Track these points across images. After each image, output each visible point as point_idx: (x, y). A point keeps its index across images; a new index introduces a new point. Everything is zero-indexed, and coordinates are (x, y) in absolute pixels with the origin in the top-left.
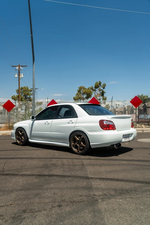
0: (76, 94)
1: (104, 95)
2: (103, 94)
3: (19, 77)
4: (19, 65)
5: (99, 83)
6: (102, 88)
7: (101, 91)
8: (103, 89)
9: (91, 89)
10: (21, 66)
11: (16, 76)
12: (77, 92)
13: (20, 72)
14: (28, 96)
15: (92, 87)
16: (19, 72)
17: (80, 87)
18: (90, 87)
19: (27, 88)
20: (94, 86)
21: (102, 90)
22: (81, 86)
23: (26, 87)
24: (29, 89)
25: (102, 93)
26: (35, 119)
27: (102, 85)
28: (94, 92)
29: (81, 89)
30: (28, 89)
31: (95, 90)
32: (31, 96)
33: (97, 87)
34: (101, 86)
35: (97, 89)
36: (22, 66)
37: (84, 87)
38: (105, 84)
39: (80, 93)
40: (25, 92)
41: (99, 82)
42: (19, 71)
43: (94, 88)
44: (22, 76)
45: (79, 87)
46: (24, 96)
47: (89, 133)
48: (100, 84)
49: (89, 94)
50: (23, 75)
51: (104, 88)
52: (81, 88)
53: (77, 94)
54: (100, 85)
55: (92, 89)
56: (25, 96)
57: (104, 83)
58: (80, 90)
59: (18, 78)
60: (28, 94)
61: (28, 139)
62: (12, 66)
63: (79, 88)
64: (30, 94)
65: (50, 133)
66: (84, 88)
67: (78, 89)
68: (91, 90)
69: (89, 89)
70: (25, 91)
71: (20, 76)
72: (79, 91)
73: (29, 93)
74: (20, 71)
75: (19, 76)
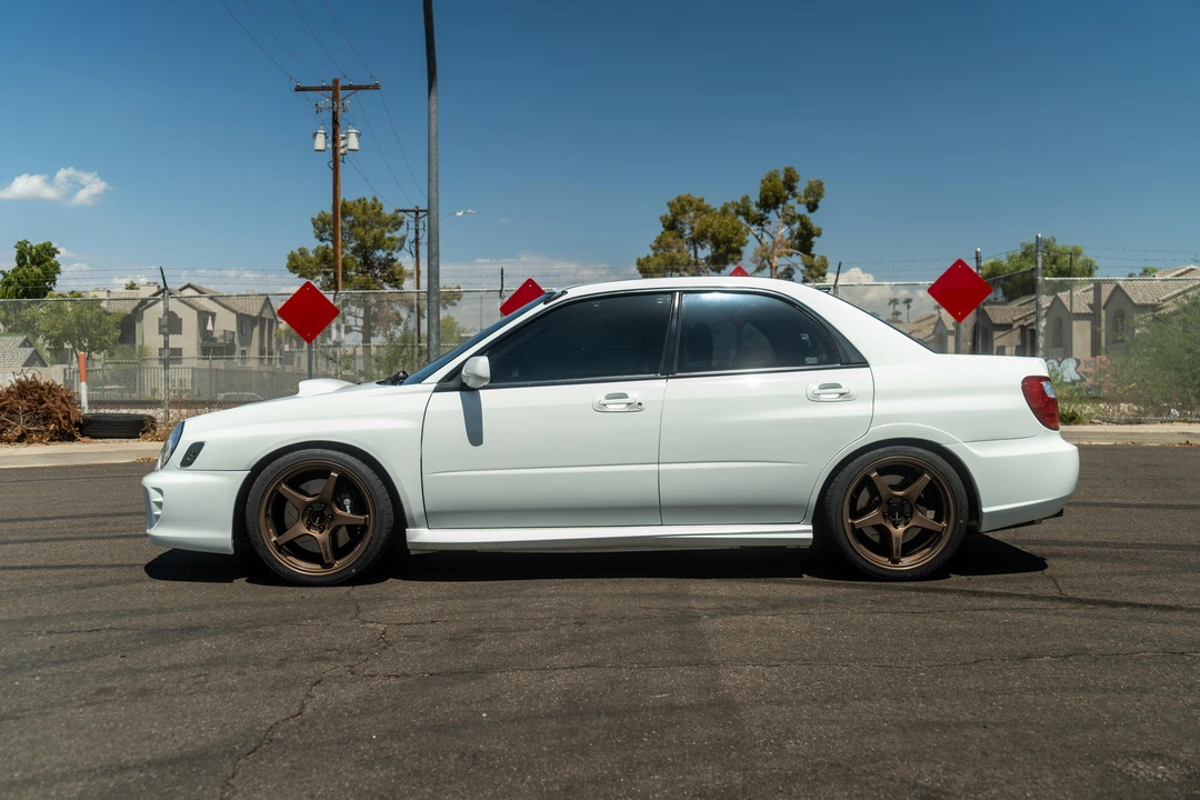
0: (652, 240)
1: (811, 245)
2: (804, 240)
3: (335, 149)
4: (336, 81)
5: (782, 177)
6: (801, 210)
7: (797, 226)
8: (809, 215)
9: (738, 213)
10: (344, 88)
11: (320, 142)
12: (663, 229)
13: (340, 121)
14: (380, 254)
15: (745, 199)
16: (335, 122)
17: (679, 200)
18: (734, 204)
19: (376, 207)
20: (755, 197)
21: (800, 217)
22: (683, 193)
23: (369, 201)
24: (388, 211)
25: (800, 236)
27: (801, 187)
28: (754, 228)
29: (685, 212)
30: (379, 214)
31: (760, 221)
32: (395, 255)
33: (771, 200)
34: (795, 195)
35: (772, 215)
36: (350, 87)
37: (702, 200)
38: (820, 185)
39: (674, 233)
40: (360, 230)
41: (788, 170)
42: (335, 114)
43: (754, 209)
44: (353, 142)
45: (672, 198)
46: (355, 251)
48: (790, 182)
49: (729, 241)
50: (358, 135)
51: (813, 207)
52: (680, 208)
53: (659, 241)
54: (792, 189)
55: (747, 214)
56: (364, 251)
57: (813, 178)
58: (675, 220)
59: (331, 152)
60: (378, 243)
62: (298, 89)
63: (671, 205)
64: (392, 239)
66: (702, 209)
67: (667, 212)
68: (741, 218)
69: (725, 211)
70: (364, 224)
71: (342, 143)
72: (671, 225)
73: (387, 235)
74: (340, 113)
75: (335, 141)
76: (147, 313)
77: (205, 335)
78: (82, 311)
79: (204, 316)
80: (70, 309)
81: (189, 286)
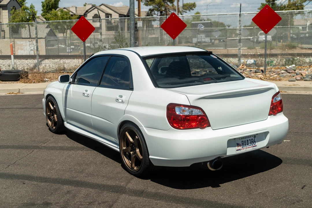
26: (71, 80)
47: (147, 132)
61: (63, 121)
65: (90, 116)
76: (88, 15)
77: (108, 22)
78: (63, 15)
79: (108, 15)
80: (60, 15)
81: (102, 4)
